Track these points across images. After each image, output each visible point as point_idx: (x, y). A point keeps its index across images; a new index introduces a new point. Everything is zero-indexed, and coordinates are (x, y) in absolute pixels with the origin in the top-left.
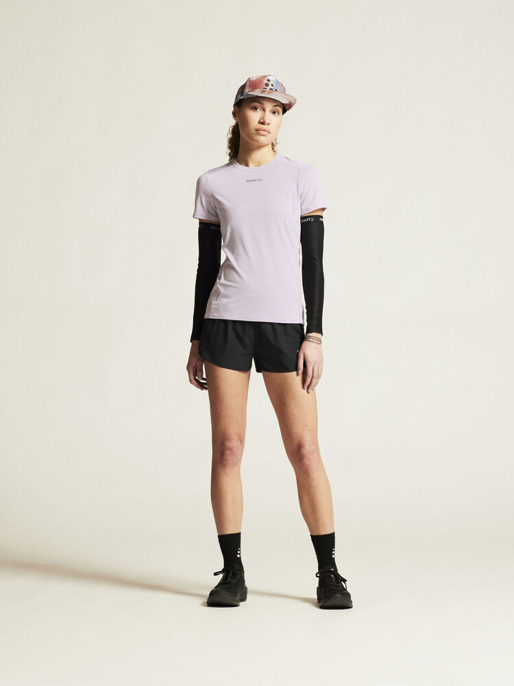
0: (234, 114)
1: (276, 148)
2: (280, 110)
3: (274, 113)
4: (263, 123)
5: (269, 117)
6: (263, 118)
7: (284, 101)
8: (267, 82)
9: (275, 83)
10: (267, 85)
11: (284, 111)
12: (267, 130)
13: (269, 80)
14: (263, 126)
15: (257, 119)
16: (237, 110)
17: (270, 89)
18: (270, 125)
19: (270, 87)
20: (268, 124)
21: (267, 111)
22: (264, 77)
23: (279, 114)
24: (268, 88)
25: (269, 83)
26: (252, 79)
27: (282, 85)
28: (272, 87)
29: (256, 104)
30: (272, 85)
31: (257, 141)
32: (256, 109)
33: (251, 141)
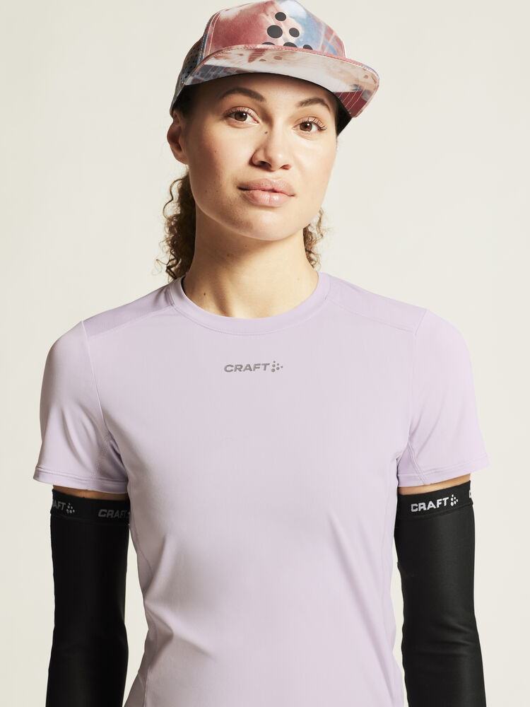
0: (173, 138)
1: (318, 247)
2: (325, 115)
3: (305, 126)
4: (266, 166)
5: (287, 141)
6: (264, 147)
7: (339, 85)
8: (272, 21)
9: (304, 26)
10: (275, 32)
11: (342, 120)
12: (280, 187)
13: (281, 16)
14: (267, 175)
15: (245, 153)
16: (182, 124)
17: (288, 44)
18: (293, 169)
19: (287, 36)
20: (285, 167)
21: (280, 121)
22: (263, 8)
23: (320, 129)
24: (280, 41)
25: (282, 24)
26: (223, 16)
27: (329, 31)
28: (292, 40)
29: (238, 100)
30: (294, 32)
31: (248, 226)
32: (241, 116)
33: (228, 228)
